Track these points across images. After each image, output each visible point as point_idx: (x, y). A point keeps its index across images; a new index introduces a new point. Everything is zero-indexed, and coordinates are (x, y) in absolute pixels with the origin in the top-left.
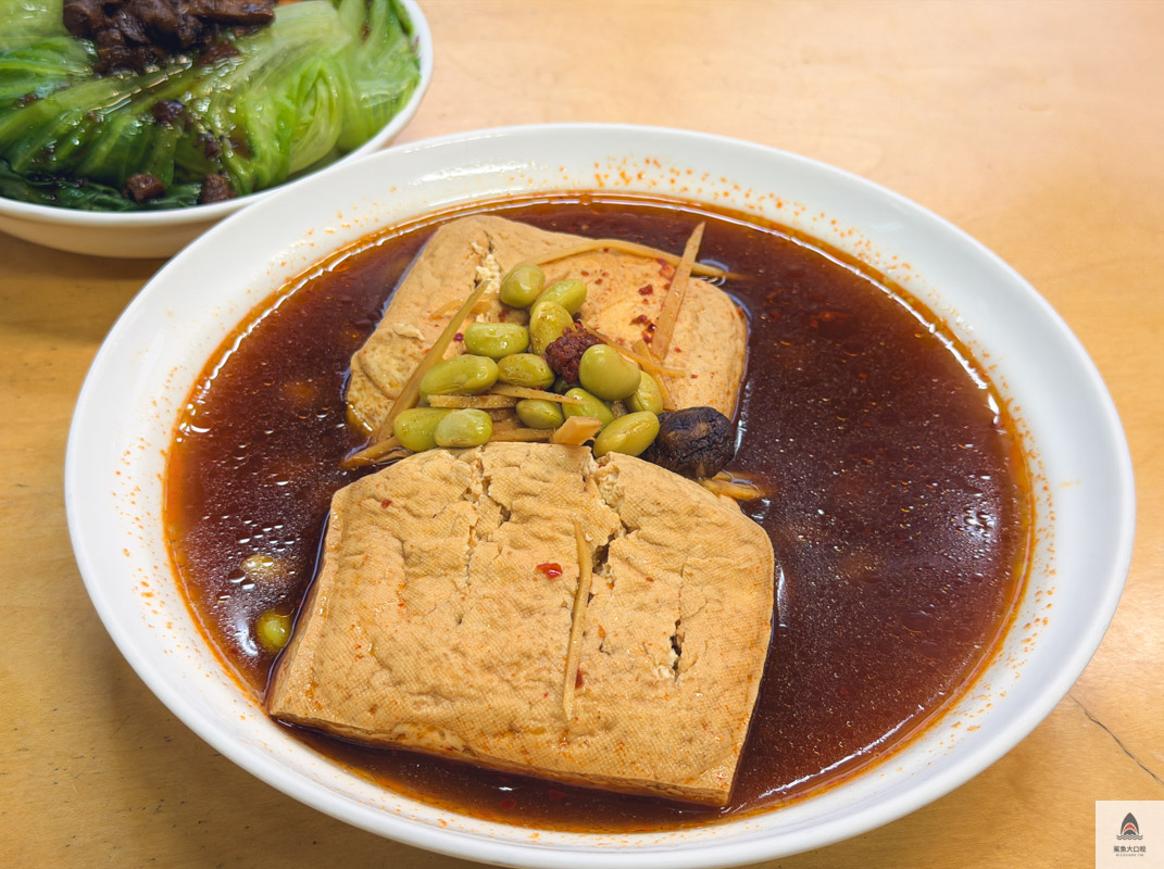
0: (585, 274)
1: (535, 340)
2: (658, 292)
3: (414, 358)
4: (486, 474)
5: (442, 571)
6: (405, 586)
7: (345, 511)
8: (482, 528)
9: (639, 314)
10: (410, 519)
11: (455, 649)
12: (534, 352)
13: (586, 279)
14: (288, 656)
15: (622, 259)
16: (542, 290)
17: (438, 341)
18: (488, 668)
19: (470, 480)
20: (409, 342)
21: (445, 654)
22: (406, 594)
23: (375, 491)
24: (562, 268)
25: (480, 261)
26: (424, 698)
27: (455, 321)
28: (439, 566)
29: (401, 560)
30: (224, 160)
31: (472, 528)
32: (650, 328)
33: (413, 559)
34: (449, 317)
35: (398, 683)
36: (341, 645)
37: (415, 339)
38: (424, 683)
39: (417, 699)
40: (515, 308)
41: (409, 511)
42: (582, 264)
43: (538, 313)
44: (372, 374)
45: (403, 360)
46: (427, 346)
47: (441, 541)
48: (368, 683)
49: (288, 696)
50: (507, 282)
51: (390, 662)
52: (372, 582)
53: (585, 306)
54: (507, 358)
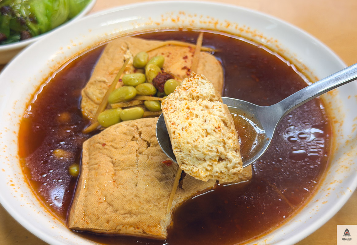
0: (163, 54)
1: (148, 78)
2: (190, 58)
3: (105, 89)
4: (139, 130)
5: (128, 168)
6: (114, 174)
7: (89, 149)
8: (141, 150)
9: (183, 66)
10: (114, 150)
11: (136, 196)
12: (148, 82)
13: (164, 56)
14: (74, 205)
15: (175, 47)
16: (148, 61)
17: (113, 83)
18: (148, 202)
19: (134, 133)
20: (102, 84)
21: (132, 198)
22: (115, 178)
23: (99, 140)
24: (154, 53)
25: (125, 52)
26: (126, 215)
27: (118, 74)
28: (127, 166)
29: (112, 165)
30: (27, 26)
31: (137, 150)
32: (189, 70)
33: (117, 164)
34: (116, 73)
35: (116, 211)
36: (93, 199)
37: (104, 82)
38: (126, 210)
39: (124, 216)
40: (139, 68)
41: (113, 147)
42: (161, 50)
43: (148, 69)
44: (90, 96)
45: (101, 90)
46: (109, 84)
47: (126, 157)
48: (105, 213)
49: (75, 221)
50: (135, 59)
51: (112, 203)
52: (103, 174)
53: (164, 65)
54: (139, 86)
